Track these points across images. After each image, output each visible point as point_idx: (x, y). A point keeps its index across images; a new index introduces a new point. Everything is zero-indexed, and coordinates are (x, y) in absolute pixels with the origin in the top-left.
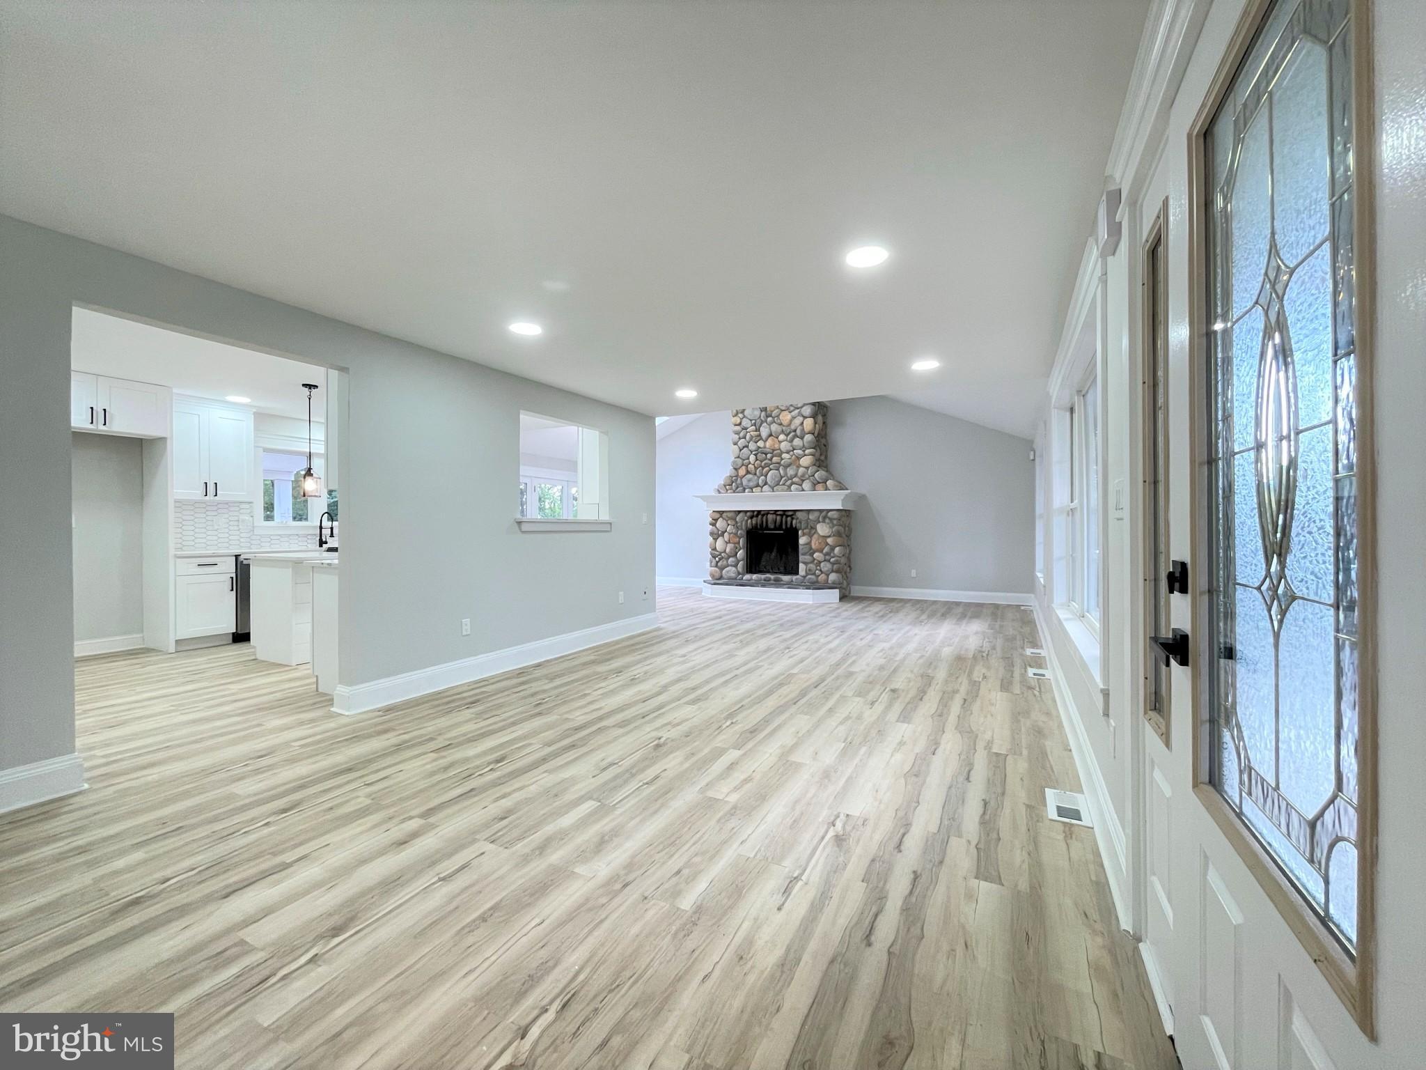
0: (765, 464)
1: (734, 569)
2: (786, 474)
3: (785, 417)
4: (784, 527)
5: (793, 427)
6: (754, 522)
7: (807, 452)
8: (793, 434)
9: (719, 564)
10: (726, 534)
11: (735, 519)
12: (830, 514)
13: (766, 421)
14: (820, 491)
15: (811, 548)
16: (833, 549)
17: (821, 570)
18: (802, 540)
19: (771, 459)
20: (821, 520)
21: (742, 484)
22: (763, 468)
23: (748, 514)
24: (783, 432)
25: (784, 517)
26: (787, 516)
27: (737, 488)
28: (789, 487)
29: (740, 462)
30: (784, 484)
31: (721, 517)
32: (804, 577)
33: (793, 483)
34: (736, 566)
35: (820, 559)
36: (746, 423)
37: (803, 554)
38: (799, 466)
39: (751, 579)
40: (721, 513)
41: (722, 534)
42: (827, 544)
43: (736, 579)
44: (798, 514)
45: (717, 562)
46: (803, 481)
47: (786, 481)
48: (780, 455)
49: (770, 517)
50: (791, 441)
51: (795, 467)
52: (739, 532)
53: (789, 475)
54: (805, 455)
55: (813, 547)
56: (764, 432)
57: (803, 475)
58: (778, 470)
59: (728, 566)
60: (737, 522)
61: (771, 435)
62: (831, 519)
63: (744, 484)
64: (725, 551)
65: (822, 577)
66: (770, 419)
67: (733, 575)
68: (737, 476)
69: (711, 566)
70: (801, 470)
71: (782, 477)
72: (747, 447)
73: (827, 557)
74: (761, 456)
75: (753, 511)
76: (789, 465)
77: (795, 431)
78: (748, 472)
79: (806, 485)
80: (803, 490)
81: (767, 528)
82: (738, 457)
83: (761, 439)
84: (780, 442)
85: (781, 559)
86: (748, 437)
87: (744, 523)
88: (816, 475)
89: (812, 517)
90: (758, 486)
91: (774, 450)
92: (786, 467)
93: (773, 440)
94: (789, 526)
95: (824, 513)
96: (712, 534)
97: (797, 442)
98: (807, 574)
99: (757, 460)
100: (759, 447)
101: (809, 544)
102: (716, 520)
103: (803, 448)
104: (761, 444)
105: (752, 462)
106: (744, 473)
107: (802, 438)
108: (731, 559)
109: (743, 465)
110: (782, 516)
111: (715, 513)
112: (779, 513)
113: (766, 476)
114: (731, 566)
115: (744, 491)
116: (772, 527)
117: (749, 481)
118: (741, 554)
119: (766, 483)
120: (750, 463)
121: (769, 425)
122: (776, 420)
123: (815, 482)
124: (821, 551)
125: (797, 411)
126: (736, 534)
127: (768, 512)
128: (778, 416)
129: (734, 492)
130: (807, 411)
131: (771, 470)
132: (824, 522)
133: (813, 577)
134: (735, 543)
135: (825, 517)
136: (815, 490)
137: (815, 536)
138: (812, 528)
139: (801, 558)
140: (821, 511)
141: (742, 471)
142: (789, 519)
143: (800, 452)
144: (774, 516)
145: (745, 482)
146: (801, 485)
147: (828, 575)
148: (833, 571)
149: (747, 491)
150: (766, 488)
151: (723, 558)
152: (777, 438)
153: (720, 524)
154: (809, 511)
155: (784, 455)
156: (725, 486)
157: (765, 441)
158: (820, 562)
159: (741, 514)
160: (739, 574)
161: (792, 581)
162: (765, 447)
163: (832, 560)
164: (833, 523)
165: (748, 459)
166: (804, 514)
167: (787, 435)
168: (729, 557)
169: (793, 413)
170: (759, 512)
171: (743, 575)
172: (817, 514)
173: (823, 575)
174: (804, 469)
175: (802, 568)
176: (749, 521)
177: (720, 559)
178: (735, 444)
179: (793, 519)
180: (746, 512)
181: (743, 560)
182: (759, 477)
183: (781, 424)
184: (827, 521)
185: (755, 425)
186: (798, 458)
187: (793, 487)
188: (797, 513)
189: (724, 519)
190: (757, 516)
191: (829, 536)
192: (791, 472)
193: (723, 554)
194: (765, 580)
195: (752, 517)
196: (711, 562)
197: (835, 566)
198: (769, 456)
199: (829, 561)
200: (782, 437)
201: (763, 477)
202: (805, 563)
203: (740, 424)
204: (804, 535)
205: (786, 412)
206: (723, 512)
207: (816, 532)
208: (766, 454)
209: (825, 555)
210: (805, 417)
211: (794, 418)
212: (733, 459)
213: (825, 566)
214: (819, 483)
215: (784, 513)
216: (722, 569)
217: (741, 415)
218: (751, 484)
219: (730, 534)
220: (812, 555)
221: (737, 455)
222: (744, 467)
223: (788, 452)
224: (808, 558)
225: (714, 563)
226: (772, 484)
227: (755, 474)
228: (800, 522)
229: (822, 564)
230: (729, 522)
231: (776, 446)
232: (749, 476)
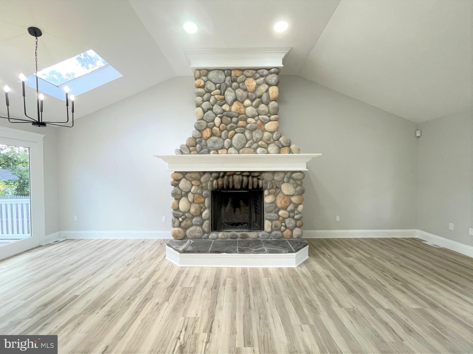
0: (231, 127)
1: (199, 228)
2: (252, 138)
3: (251, 83)
4: (250, 187)
5: (258, 93)
6: (220, 183)
7: (273, 117)
8: (259, 99)
9: (183, 224)
10: (190, 196)
11: (199, 180)
12: (294, 175)
13: (231, 86)
14: (285, 154)
15: (276, 207)
16: (296, 206)
17: (285, 226)
18: (268, 199)
19: (237, 123)
20: (285, 180)
21: (206, 145)
22: (228, 131)
23: (214, 175)
24: (248, 97)
25: (250, 178)
26: (253, 177)
27: (202, 149)
28: (255, 149)
29: (204, 123)
30: (250, 147)
31: (184, 177)
32: (270, 233)
33: (259, 146)
34: (201, 225)
35: (285, 216)
36: (210, 85)
37: (268, 212)
38: (264, 131)
39: (218, 237)
40: (184, 174)
41: (186, 194)
42: (291, 202)
43: (201, 238)
44: (265, 176)
45: (180, 222)
46: (268, 144)
47: (252, 144)
48: (245, 120)
49: (236, 178)
50: (257, 107)
51: (260, 131)
52: (204, 193)
53: (255, 139)
54: (270, 121)
55: (279, 205)
56: (229, 96)
57: (269, 140)
58: (243, 133)
59: (192, 225)
60: (201, 183)
61: (236, 100)
62: (294, 179)
63: (209, 145)
64: (189, 211)
65: (287, 232)
66: (235, 84)
67: (198, 235)
68: (201, 137)
69: (174, 227)
70: (266, 134)
71: (247, 140)
72: (212, 109)
73: (292, 214)
74: (225, 119)
75: (219, 172)
76: (255, 129)
77: (260, 97)
78: (212, 134)
79: (272, 148)
80: (268, 153)
81: (233, 188)
82: (202, 119)
83: (226, 103)
84: (245, 107)
85: (235, 211)
86: (212, 100)
87: (209, 184)
88: (281, 139)
89: (277, 178)
90: (223, 148)
91: (239, 114)
92: (252, 130)
93: (239, 105)
94: (255, 186)
95: (289, 174)
96: (174, 194)
97: (262, 107)
98: (272, 230)
99: (222, 123)
100: (224, 111)
101: (274, 202)
102: (179, 180)
103: (269, 114)
104: (226, 107)
105: (217, 125)
106: (209, 135)
107: (267, 104)
108: (195, 219)
109: (207, 127)
110: (248, 176)
111: (179, 174)
112: (245, 174)
113: (231, 138)
114: (196, 225)
115: (209, 152)
116: (239, 187)
117: (215, 142)
118: (206, 213)
119: (231, 146)
120: (215, 125)
121: (234, 90)
122: (241, 85)
123: (280, 146)
124: (285, 209)
125: (262, 79)
126: (201, 194)
127: (234, 173)
128: (243, 82)
129: (198, 153)
130: (273, 79)
131: (236, 133)
132: (288, 182)
133: (279, 232)
134: (199, 203)
135: (290, 178)
136: (279, 153)
137: (280, 194)
138: (277, 187)
139: (266, 215)
140: (285, 172)
141: (207, 133)
142: (255, 179)
143: (266, 117)
144: (241, 177)
145: (210, 143)
146: (266, 148)
147: (292, 230)
148: (296, 226)
149: (212, 152)
150: (231, 150)
151: (186, 218)
152: (242, 103)
153: (183, 184)
154: (274, 172)
155: (249, 120)
156: (188, 147)
157: (231, 105)
158: (284, 219)
159: (206, 176)
160: (204, 232)
161: (258, 237)
162: (230, 110)
163: (296, 217)
164: (296, 183)
165: (213, 121)
166: (271, 175)
167: (252, 101)
168: (193, 217)
169: (258, 81)
170: (225, 173)
171: (208, 233)
172: (282, 175)
173: (288, 230)
174: (270, 134)
175: (267, 224)
176: (215, 182)
177: (183, 220)
178: (198, 106)
179: (258, 179)
180: (211, 173)
181: (208, 219)
182: (224, 140)
183: (246, 90)
184: (292, 181)
185: (219, 88)
186: (264, 123)
187: (259, 150)
188: (263, 175)
189: (187, 179)
190: (223, 177)
191: (292, 196)
192: (256, 135)
193: (187, 215)
194: (231, 238)
195: (217, 178)
196: (174, 222)
197: (299, 223)
198: (234, 119)
199: (293, 217)
200: (247, 102)
201: (229, 140)
202: (271, 220)
203: (203, 87)
204: (269, 194)
205: (251, 79)
206: (186, 173)
207: (281, 191)
208: (231, 118)
209: (289, 212)
210: (270, 85)
211: (258, 85)
212: (196, 121)
213: (290, 222)
214: (283, 146)
215: (250, 174)
216: (185, 229)
217: (205, 78)
218: (217, 146)
219: (194, 194)
220: (277, 212)
221: (201, 117)
222: (208, 130)
223: (253, 117)
224: (273, 215)
225: (177, 223)
226: (238, 147)
227: (220, 137)
228: (266, 183)
229: (287, 221)
230: (193, 182)
231: (242, 110)
232: (214, 138)
